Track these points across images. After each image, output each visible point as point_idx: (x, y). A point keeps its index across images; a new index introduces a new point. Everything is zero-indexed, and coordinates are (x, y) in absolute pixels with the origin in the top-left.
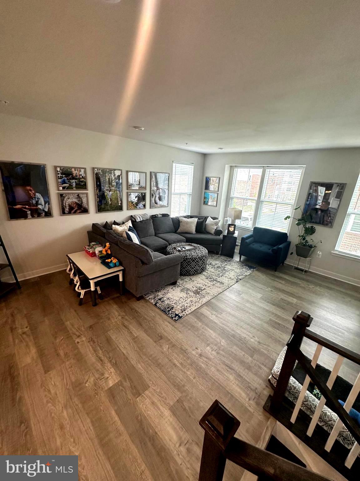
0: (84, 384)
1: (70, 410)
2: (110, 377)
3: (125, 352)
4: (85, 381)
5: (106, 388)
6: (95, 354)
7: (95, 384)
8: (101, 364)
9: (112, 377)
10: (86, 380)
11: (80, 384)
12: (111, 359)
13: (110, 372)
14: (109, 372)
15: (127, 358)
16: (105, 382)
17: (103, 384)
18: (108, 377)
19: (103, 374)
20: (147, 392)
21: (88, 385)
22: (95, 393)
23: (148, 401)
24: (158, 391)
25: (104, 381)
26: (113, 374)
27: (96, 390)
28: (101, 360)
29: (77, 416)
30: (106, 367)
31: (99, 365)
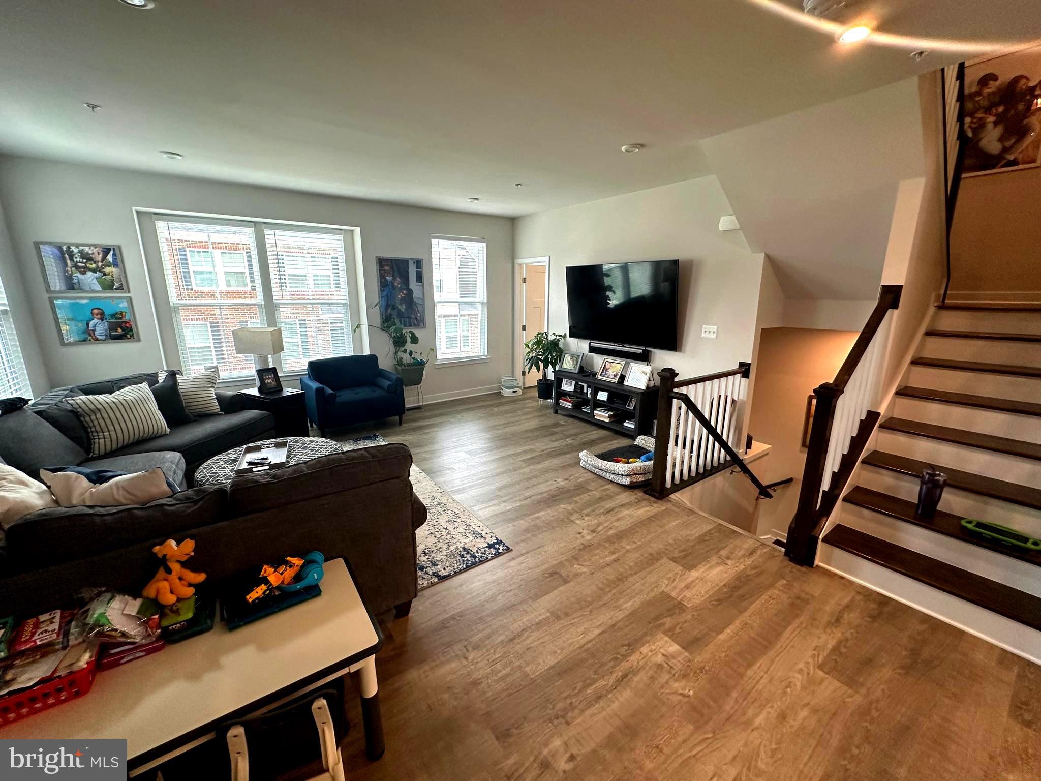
0: (692, 700)
1: (750, 712)
2: (662, 650)
3: (596, 632)
4: (686, 699)
5: (687, 654)
6: (610, 696)
7: (685, 676)
8: (635, 675)
9: (661, 648)
10: (680, 697)
11: (694, 708)
12: (618, 656)
13: (650, 654)
14: (651, 656)
15: (614, 626)
16: (674, 658)
17: (679, 661)
18: (664, 655)
19: (659, 666)
20: (674, 594)
21: (689, 691)
22: (702, 672)
23: (687, 594)
24: (667, 582)
25: (674, 661)
26: (653, 647)
27: (695, 673)
28: (625, 676)
29: (753, 693)
30: (641, 663)
31: (636, 679)
